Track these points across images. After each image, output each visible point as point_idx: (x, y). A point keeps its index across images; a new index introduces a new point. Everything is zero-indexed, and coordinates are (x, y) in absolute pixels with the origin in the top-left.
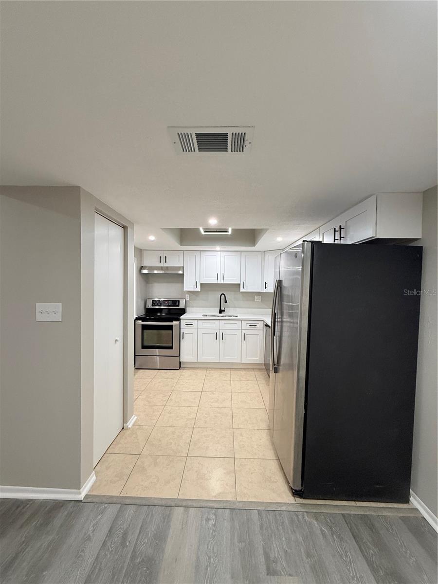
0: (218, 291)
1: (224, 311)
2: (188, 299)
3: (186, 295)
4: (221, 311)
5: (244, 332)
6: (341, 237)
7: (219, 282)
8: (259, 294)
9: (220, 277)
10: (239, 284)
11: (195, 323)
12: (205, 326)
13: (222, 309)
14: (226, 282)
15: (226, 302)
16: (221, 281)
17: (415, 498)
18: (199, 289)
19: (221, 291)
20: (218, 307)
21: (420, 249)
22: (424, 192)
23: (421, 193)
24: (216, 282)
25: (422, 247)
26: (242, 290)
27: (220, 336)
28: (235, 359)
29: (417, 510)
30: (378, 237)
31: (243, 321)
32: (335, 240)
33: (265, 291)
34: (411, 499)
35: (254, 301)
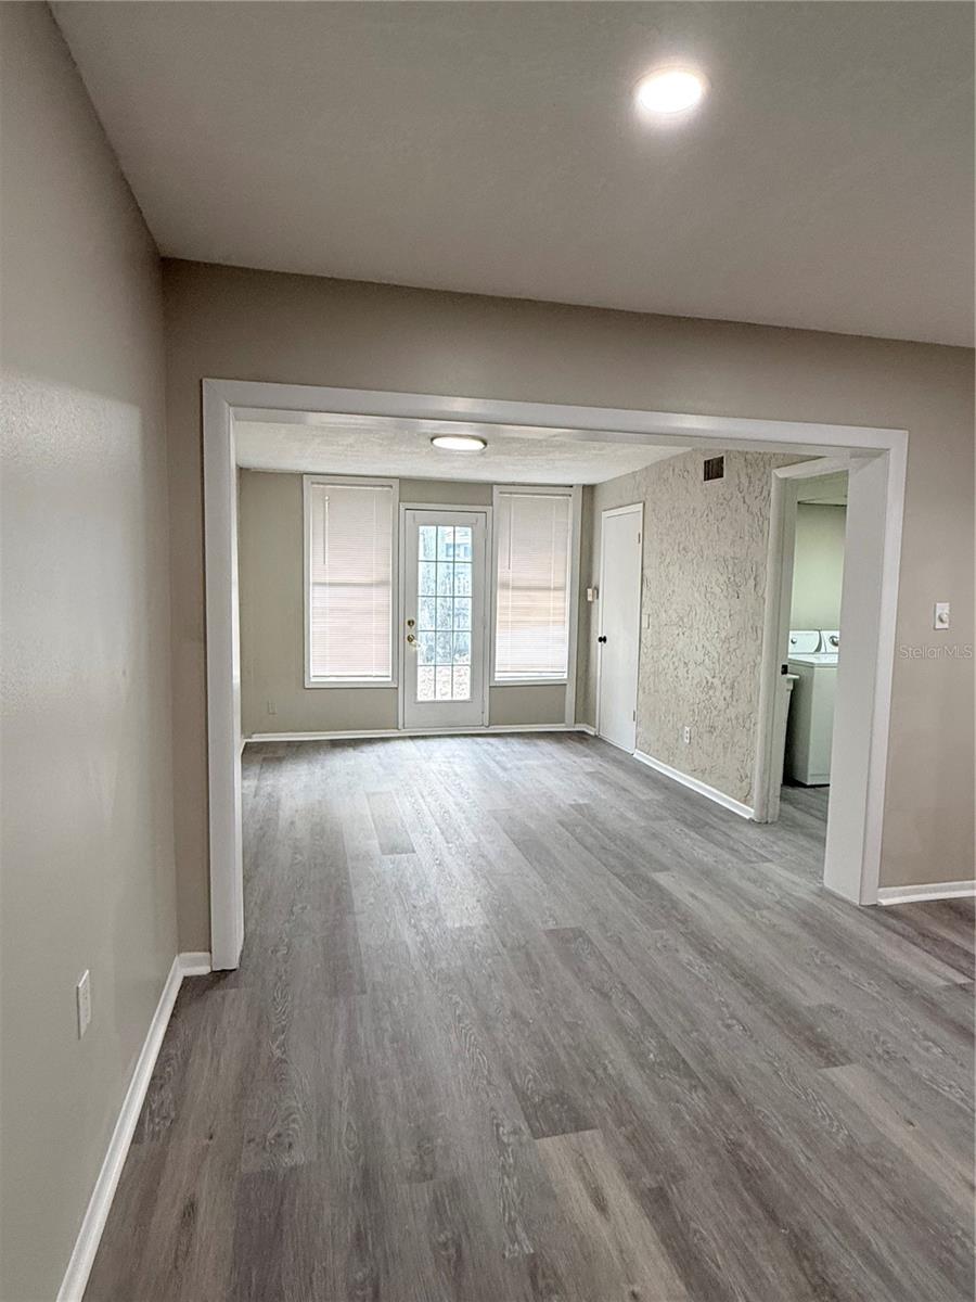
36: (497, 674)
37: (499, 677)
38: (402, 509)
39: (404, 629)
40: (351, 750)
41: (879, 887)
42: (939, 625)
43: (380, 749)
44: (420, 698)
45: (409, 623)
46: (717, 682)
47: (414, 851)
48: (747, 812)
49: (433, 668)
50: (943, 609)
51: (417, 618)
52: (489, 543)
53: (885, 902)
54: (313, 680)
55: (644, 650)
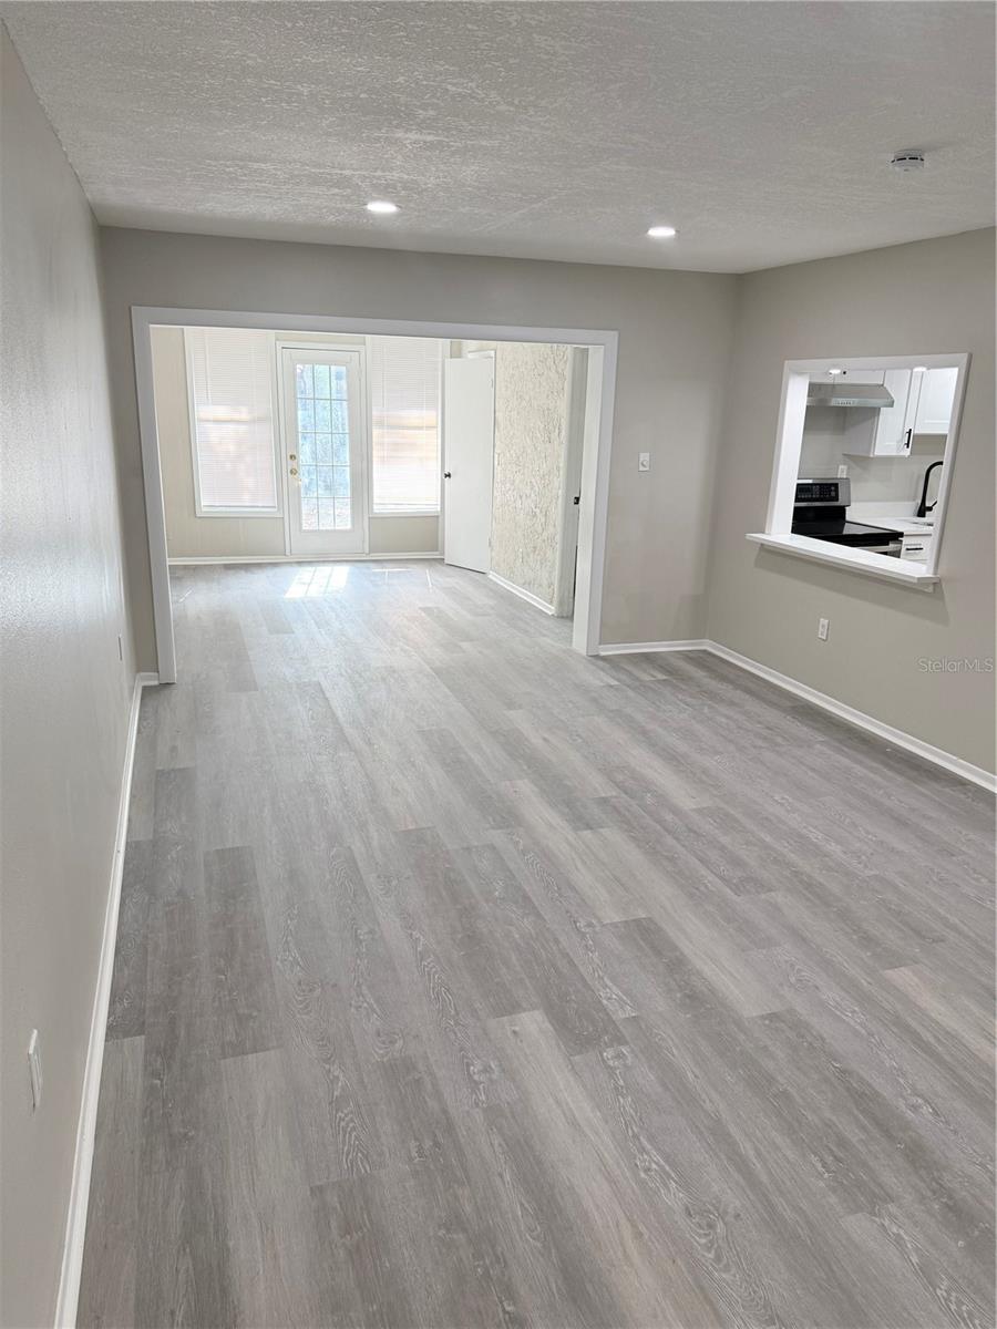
36: (375, 507)
37: (377, 509)
38: (279, 348)
39: (288, 463)
40: (243, 572)
41: (600, 644)
42: (641, 468)
43: (270, 572)
44: (305, 527)
45: (291, 457)
46: (538, 511)
47: (293, 632)
48: (550, 609)
49: (315, 501)
50: (645, 457)
51: (298, 452)
52: (363, 380)
53: (603, 654)
54: (204, 509)
55: (496, 485)
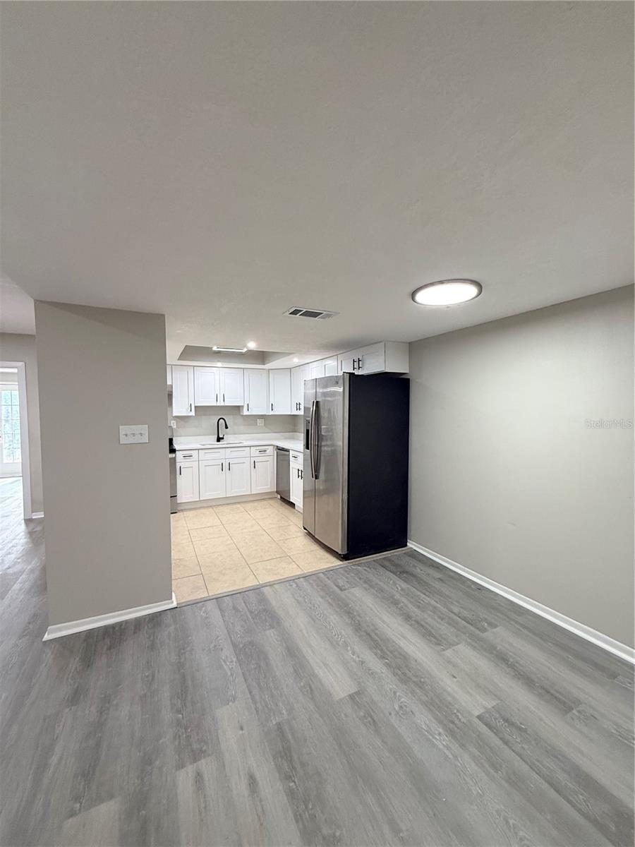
0: (215, 415)
1: (223, 438)
2: (175, 427)
3: (172, 422)
4: (219, 439)
5: (253, 460)
6: (359, 368)
7: (218, 404)
8: (262, 417)
9: (220, 398)
10: (243, 406)
11: (194, 453)
12: (208, 456)
13: (221, 436)
14: (226, 404)
15: (227, 427)
16: (221, 403)
17: (411, 543)
18: (193, 413)
19: (218, 415)
20: (214, 435)
21: (408, 380)
22: (410, 343)
23: (407, 343)
24: (215, 405)
25: (409, 379)
26: (245, 412)
27: (226, 467)
28: (244, 491)
29: (412, 548)
30: (387, 371)
31: (252, 448)
32: (354, 369)
33: (271, 413)
34: (408, 544)
35: (257, 425)
